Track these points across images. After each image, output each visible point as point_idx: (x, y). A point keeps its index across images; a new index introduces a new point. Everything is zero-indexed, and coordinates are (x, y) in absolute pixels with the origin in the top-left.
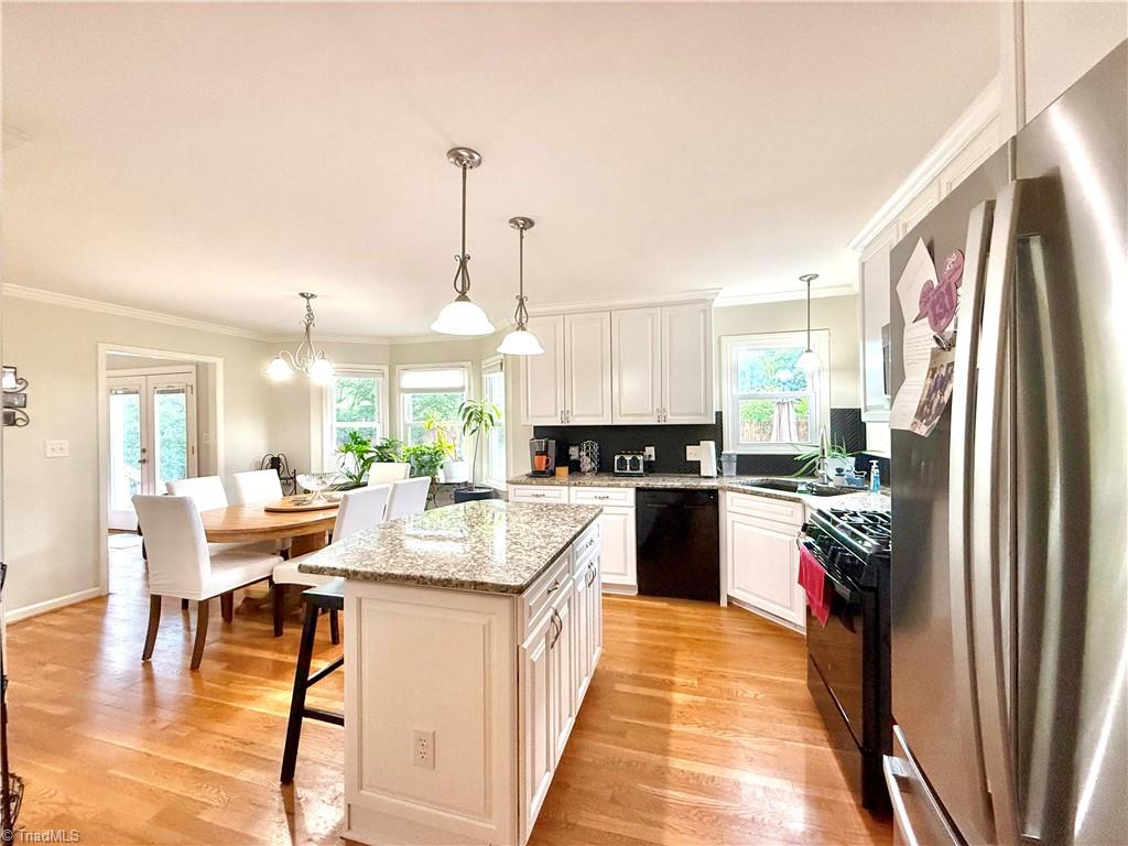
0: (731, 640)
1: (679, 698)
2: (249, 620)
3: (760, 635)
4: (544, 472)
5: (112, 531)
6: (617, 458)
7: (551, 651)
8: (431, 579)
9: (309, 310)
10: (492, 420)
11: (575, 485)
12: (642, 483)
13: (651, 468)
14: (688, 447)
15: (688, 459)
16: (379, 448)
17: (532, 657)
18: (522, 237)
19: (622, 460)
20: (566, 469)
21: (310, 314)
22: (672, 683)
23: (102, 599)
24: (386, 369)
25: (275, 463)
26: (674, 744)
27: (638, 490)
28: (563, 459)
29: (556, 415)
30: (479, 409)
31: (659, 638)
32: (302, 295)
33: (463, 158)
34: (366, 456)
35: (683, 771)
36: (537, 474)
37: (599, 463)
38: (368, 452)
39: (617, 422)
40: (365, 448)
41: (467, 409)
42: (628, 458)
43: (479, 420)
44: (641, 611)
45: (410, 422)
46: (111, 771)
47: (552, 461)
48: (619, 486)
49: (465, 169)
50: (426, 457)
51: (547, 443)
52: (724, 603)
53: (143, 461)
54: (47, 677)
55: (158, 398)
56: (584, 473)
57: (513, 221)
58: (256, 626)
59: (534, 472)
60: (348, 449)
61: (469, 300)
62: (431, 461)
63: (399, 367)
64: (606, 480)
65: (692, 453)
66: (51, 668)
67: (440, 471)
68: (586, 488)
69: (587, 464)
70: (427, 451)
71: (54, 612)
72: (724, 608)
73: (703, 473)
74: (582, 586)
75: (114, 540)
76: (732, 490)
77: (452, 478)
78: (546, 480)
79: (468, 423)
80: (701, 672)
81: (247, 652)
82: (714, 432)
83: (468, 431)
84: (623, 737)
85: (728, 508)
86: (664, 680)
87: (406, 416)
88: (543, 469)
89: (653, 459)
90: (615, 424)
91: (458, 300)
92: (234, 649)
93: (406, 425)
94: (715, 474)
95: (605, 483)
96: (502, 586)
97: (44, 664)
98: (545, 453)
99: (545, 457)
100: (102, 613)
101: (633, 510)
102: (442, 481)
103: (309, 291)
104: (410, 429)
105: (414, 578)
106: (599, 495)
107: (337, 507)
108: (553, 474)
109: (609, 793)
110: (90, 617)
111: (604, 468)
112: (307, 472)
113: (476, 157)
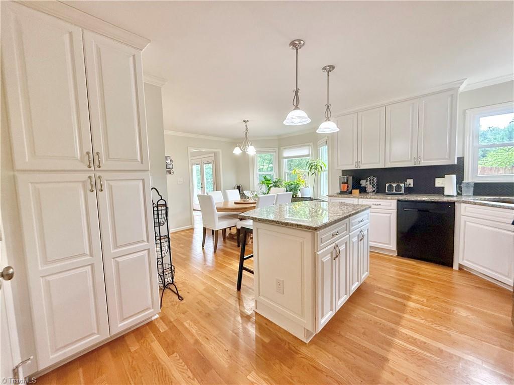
0: (457, 287)
1: (411, 304)
2: (230, 241)
3: (479, 287)
4: (346, 192)
5: (194, 210)
6: (387, 185)
7: (334, 261)
8: (281, 222)
9: (246, 127)
10: (322, 169)
11: (361, 198)
12: (401, 198)
13: (409, 190)
14: (436, 179)
15: (436, 186)
16: (274, 182)
17: (323, 259)
18: (328, 75)
19: (390, 186)
20: (358, 191)
21: (247, 129)
22: (410, 297)
23: (192, 229)
24: (277, 149)
25: (239, 188)
26: (404, 322)
27: (398, 200)
28: (357, 185)
29: (353, 164)
30: (316, 164)
31: (406, 277)
32: (244, 121)
33: (296, 45)
34: (270, 186)
35: (406, 334)
36: (342, 193)
37: (378, 188)
38: (270, 184)
39: (387, 166)
40: (269, 182)
41: (311, 164)
42: (394, 185)
43: (316, 169)
44: (397, 263)
45: (287, 171)
46: (195, 275)
47: (350, 186)
48: (387, 199)
49: (297, 49)
50: (293, 186)
51: (348, 178)
52: (456, 267)
53: (202, 187)
54: (181, 247)
55: (204, 165)
56: (368, 193)
57: (324, 69)
58: (233, 243)
59: (341, 192)
60: (263, 183)
61: (299, 109)
62: (295, 187)
63: (281, 148)
64: (381, 196)
65: (439, 182)
66: (181, 245)
67: (299, 192)
68: (367, 200)
69: (370, 188)
70: (293, 183)
71: (182, 231)
72: (456, 271)
73: (445, 194)
74: (355, 239)
75: (195, 213)
76: (465, 202)
77: (304, 195)
78: (346, 196)
79: (310, 170)
80: (429, 297)
81: (229, 250)
82: (457, 169)
83: (310, 174)
84: (376, 312)
85: (462, 213)
86: (404, 295)
87: (285, 169)
88: (346, 190)
89: (412, 186)
90: (387, 167)
91: (295, 109)
92: (226, 249)
93: (285, 173)
94: (455, 194)
95: (379, 197)
96: (308, 227)
97: (180, 244)
98: (347, 183)
99: (346, 185)
100: (193, 233)
101: (395, 211)
102: (300, 196)
103: (246, 120)
104: (287, 174)
105: (275, 221)
106: (374, 203)
107: (256, 203)
108: (351, 193)
109: (363, 330)
110: (190, 234)
111: (380, 190)
112: (248, 189)
113: (302, 42)
